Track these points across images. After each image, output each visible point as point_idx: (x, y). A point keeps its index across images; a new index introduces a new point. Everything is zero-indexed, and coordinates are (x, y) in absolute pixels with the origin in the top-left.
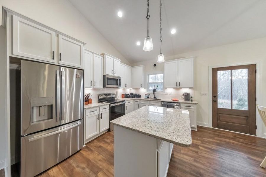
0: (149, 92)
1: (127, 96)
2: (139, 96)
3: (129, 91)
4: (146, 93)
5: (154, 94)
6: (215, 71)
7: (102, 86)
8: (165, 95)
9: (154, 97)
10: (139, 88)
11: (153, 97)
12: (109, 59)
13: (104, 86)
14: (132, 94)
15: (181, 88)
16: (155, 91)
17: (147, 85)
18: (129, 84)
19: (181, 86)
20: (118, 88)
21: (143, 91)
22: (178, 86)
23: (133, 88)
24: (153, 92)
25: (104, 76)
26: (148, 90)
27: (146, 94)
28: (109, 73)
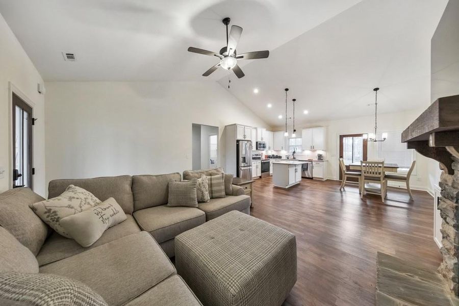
0: (289, 154)
1: (269, 157)
2: (280, 157)
3: (270, 153)
5: (293, 155)
6: (342, 137)
7: (255, 149)
8: (303, 155)
9: (294, 158)
10: (280, 150)
12: (259, 130)
13: (257, 149)
14: (273, 155)
15: (316, 150)
16: (294, 152)
17: (287, 148)
18: (272, 147)
19: (315, 149)
20: (263, 150)
21: (283, 153)
22: (313, 149)
23: (275, 151)
24: (292, 153)
25: (257, 143)
26: (288, 152)
27: (286, 156)
28: (259, 140)
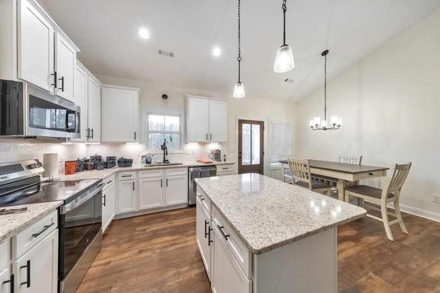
0: (151, 151)
2: (126, 163)
4: (144, 154)
8: (184, 155)
11: (161, 160)
17: (145, 135)
18: (97, 130)
22: (210, 139)
23: (103, 143)
26: (149, 146)
27: (143, 157)
